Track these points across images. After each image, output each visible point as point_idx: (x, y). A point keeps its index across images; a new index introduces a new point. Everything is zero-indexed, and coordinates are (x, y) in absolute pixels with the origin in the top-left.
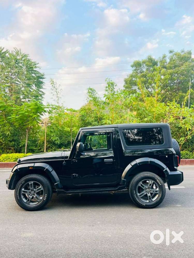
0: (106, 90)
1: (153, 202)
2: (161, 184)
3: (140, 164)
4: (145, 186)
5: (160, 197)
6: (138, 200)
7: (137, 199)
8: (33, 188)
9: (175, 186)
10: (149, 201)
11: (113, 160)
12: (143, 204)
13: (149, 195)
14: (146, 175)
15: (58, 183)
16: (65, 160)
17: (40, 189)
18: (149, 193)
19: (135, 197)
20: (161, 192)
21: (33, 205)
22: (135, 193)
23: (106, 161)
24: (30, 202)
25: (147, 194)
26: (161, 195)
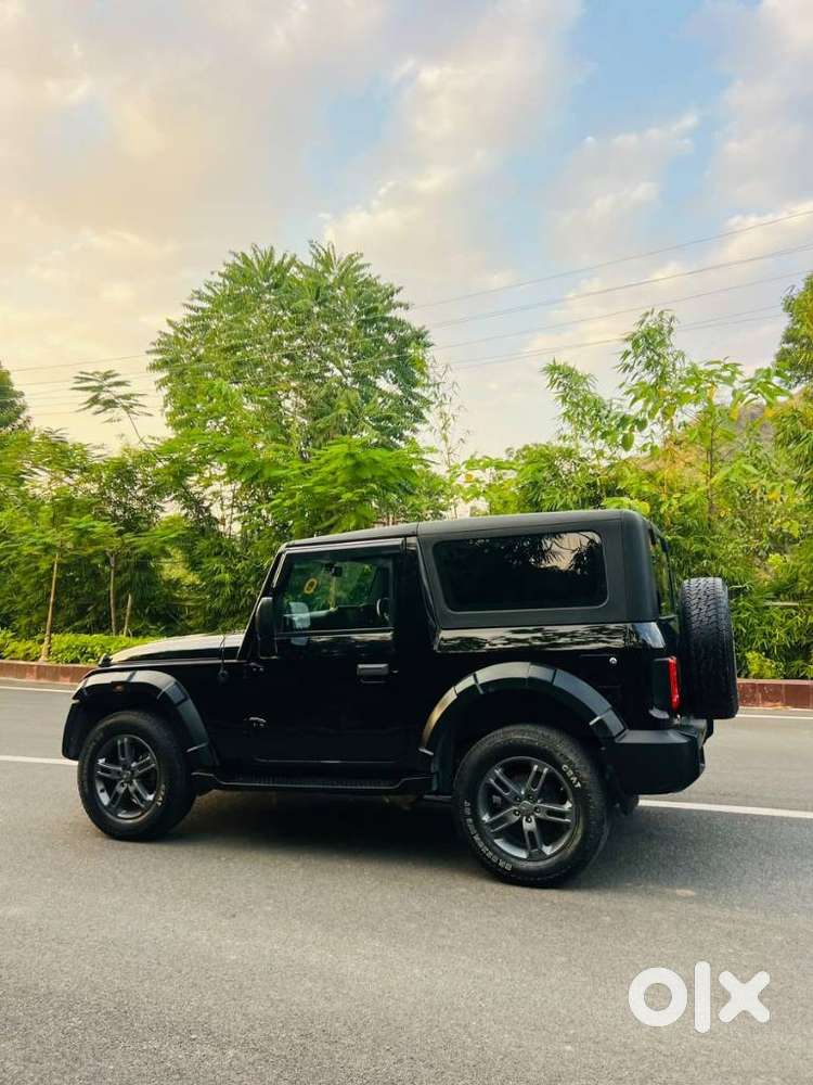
0: (627, 367)
1: (548, 861)
2: (579, 785)
3: (491, 690)
4: (511, 786)
5: (576, 842)
6: (481, 845)
7: (477, 838)
8: (127, 757)
9: (656, 800)
10: (530, 855)
11: (391, 668)
12: (501, 864)
13: (529, 826)
14: (515, 740)
15: (203, 745)
16: (225, 664)
17: (148, 763)
18: (532, 817)
19: (471, 827)
20: (581, 820)
21: (126, 818)
22: (468, 811)
23: (362, 672)
24: (117, 807)
25: (520, 822)
26: (580, 832)
